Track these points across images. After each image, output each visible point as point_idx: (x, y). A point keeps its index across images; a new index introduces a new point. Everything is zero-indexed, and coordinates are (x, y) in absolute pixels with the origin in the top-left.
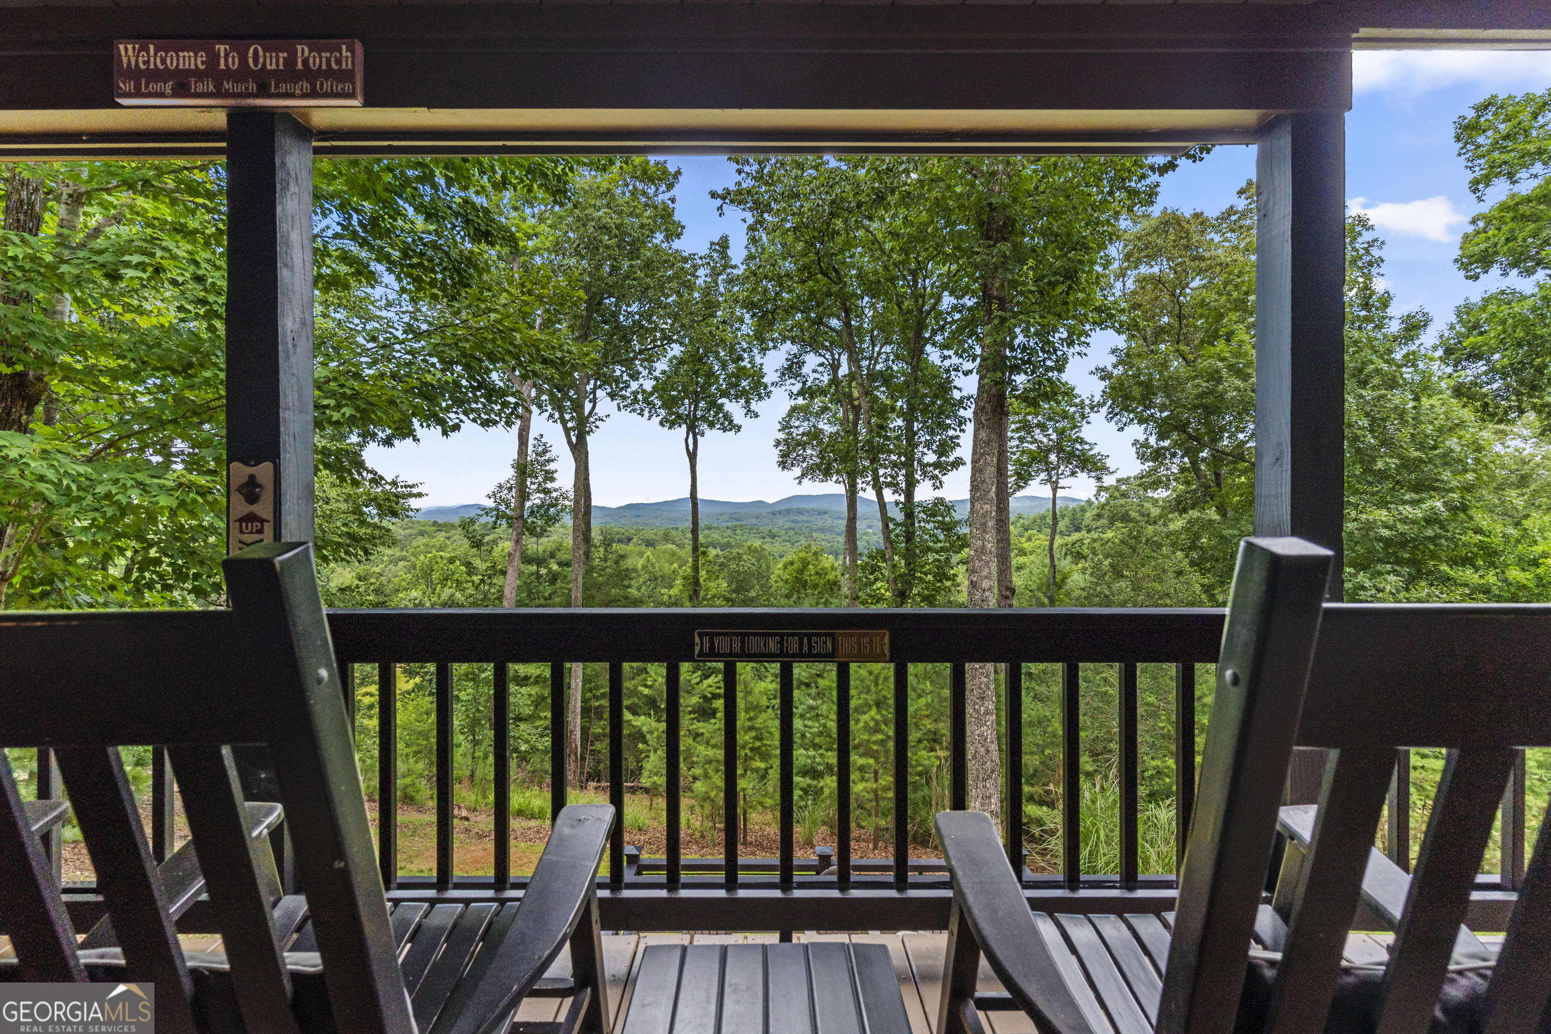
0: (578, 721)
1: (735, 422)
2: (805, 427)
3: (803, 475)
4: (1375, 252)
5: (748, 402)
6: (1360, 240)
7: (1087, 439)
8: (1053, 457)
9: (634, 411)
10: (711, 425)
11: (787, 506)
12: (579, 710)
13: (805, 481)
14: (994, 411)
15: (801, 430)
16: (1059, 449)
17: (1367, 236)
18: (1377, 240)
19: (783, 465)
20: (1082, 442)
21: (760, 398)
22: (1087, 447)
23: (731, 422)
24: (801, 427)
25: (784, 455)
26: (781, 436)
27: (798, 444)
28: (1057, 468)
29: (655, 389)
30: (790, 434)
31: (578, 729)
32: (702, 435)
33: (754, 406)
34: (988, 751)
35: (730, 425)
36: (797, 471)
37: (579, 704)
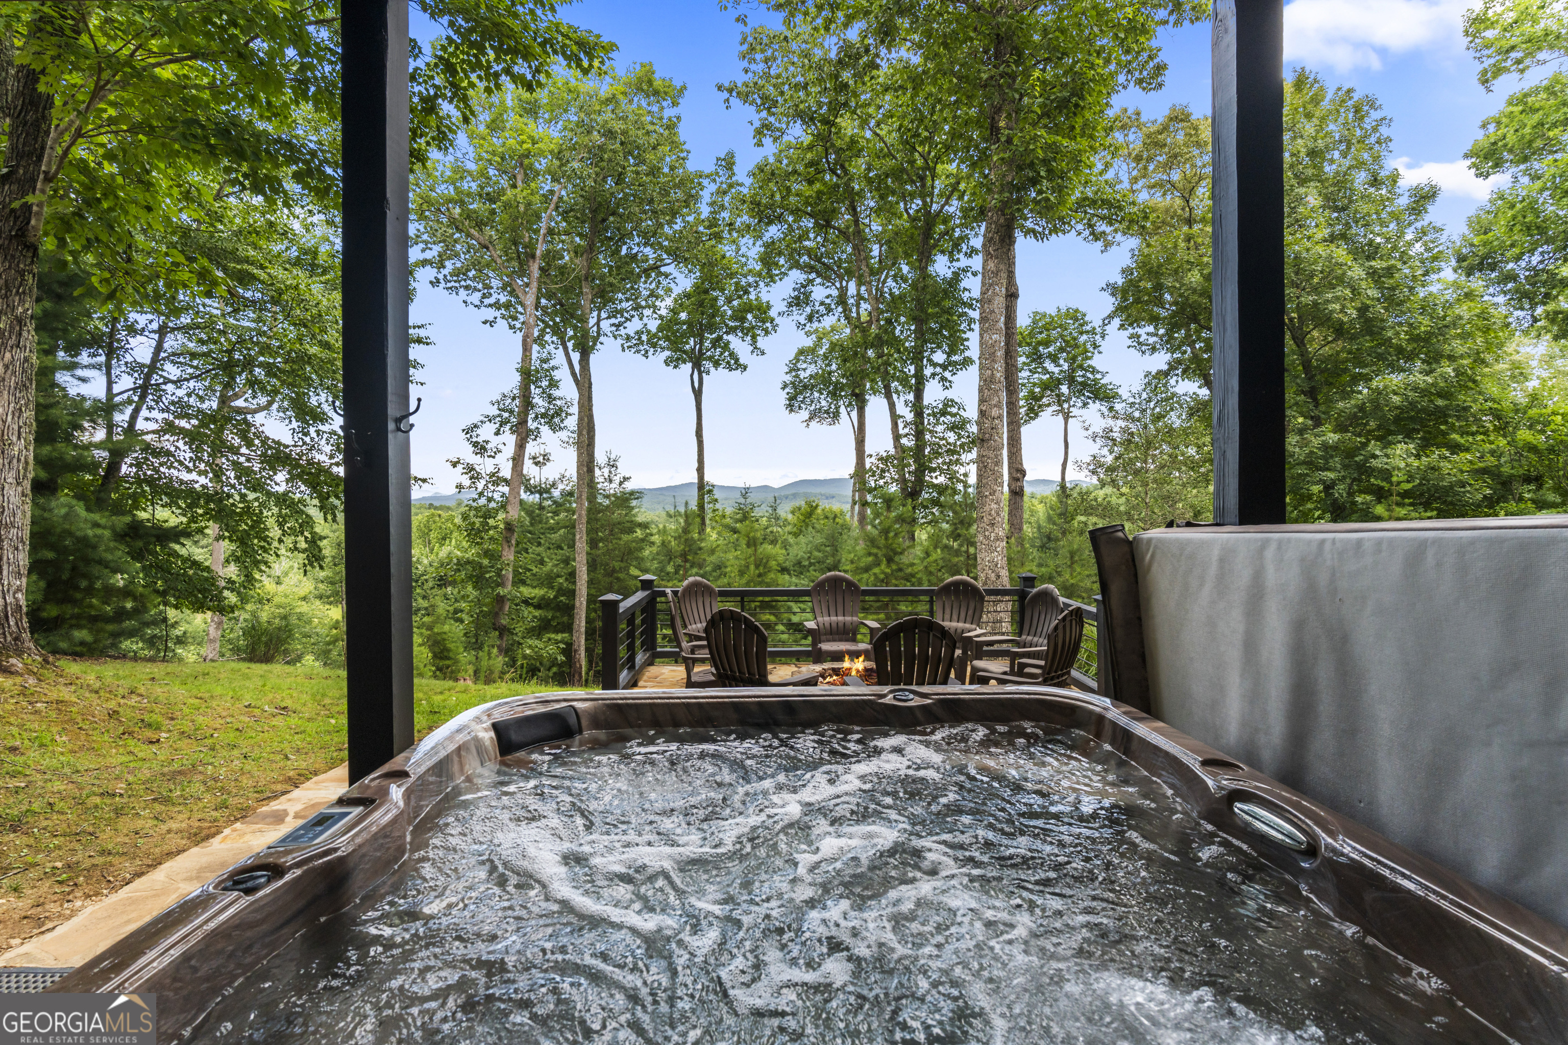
0: (583, 642)
1: (742, 361)
2: (812, 369)
3: (811, 419)
4: (1384, 131)
5: (754, 337)
6: (1367, 120)
7: (1099, 368)
8: (1064, 389)
9: (638, 351)
10: (717, 364)
11: (793, 491)
12: (583, 630)
13: (813, 424)
14: (1002, 240)
15: (808, 373)
16: (1071, 380)
17: (1375, 115)
18: (1384, 119)
19: (790, 407)
20: (1094, 371)
21: (767, 332)
22: (1099, 376)
23: (737, 360)
24: (808, 370)
25: (792, 398)
26: (788, 378)
27: (805, 387)
28: (1068, 400)
29: (660, 329)
30: (797, 376)
31: (583, 648)
32: (708, 373)
33: (762, 342)
34: (998, 577)
35: (736, 365)
36: (805, 414)
37: (583, 624)
